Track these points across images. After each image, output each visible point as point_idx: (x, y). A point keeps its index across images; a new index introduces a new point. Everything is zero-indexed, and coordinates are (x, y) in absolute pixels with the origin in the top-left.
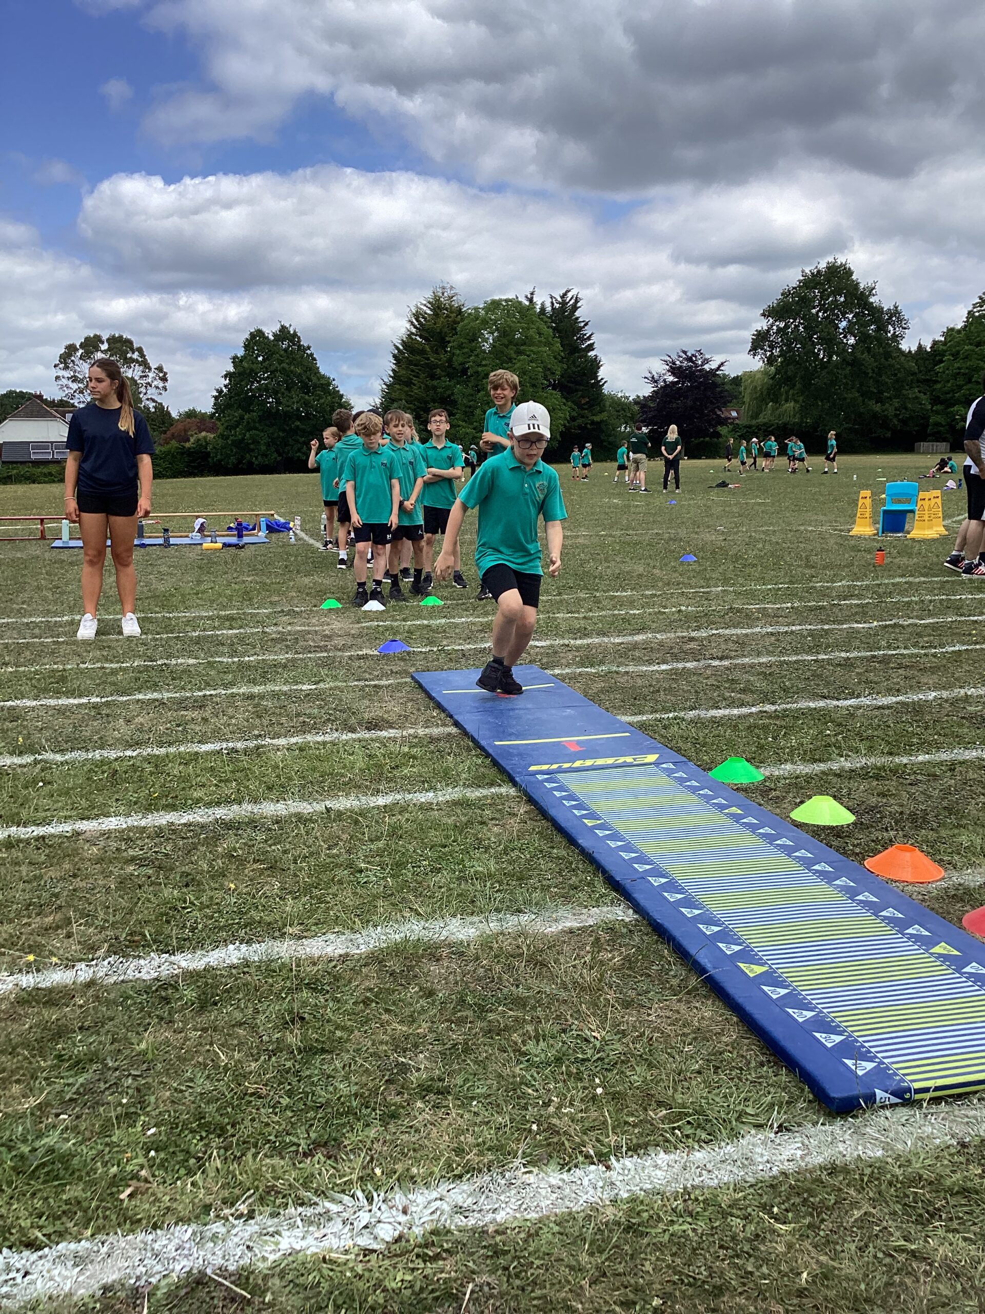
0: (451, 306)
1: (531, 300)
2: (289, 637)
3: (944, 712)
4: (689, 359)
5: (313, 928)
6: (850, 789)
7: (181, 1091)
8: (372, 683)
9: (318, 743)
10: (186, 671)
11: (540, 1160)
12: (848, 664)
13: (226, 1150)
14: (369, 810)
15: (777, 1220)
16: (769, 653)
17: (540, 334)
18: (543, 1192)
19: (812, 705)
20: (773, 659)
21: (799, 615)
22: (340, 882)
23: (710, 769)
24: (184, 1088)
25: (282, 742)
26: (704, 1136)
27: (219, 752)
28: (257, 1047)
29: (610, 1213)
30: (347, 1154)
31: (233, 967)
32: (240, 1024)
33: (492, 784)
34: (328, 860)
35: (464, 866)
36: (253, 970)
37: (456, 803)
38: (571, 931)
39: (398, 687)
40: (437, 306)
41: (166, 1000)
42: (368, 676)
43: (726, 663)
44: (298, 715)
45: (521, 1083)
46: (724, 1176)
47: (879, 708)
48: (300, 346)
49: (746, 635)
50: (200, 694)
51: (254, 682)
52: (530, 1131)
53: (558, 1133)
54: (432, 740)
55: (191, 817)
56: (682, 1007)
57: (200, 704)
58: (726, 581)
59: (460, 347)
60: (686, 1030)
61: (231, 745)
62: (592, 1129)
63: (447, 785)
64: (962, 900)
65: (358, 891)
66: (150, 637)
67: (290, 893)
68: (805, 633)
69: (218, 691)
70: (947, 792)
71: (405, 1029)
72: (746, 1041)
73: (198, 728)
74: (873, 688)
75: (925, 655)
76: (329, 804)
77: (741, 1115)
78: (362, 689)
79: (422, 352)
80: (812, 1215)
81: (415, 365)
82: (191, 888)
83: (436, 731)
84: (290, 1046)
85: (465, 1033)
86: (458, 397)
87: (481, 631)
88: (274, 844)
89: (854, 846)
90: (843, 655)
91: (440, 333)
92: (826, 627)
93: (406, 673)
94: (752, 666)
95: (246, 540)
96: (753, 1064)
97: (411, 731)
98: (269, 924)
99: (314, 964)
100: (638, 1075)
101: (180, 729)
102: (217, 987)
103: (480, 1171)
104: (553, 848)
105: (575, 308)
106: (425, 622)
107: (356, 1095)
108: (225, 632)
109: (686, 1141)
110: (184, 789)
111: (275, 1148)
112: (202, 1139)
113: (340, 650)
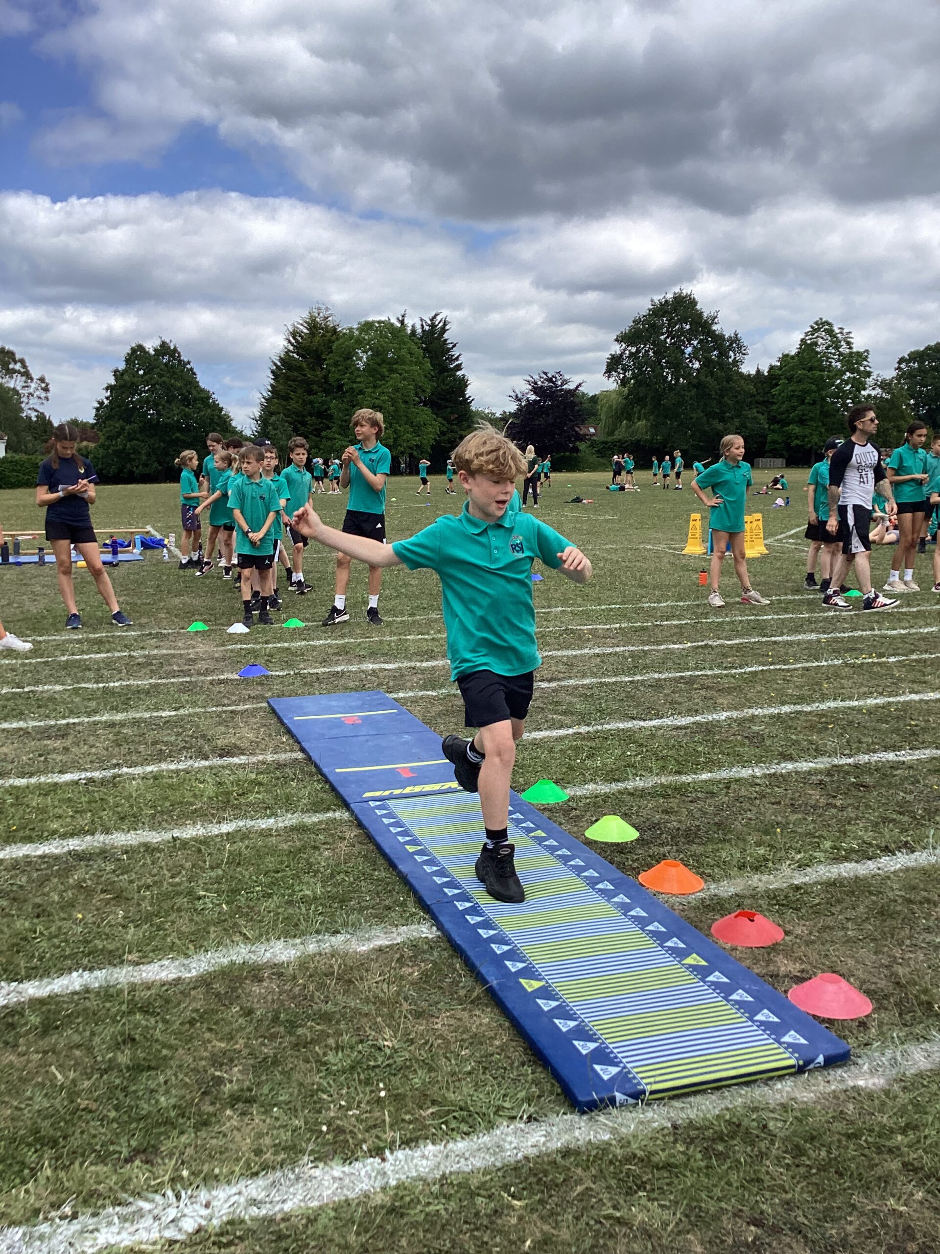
0: (327, 326)
1: (402, 322)
2: (154, 662)
3: (732, 731)
4: (550, 380)
5: (151, 954)
6: (640, 807)
7: (21, 1109)
8: (230, 708)
9: (172, 771)
10: (52, 699)
11: (326, 1156)
12: (657, 685)
13: (57, 1160)
14: (212, 838)
15: (513, 1196)
16: (593, 675)
17: (411, 354)
18: (326, 1183)
19: (621, 726)
20: (594, 680)
21: (625, 636)
22: (179, 910)
23: (523, 790)
24: (23, 1106)
25: (138, 770)
26: (465, 1129)
27: (76, 783)
28: (92, 1067)
29: (379, 1199)
30: (163, 1159)
31: (75, 993)
32: (78, 1046)
33: (328, 809)
34: (170, 889)
35: (293, 891)
36: (92, 996)
37: (294, 829)
38: (380, 950)
39: (252, 713)
40: (313, 325)
41: (12, 1026)
42: (226, 701)
43: (553, 685)
44: (155, 743)
45: (318, 1090)
46: (478, 1162)
47: (678, 728)
48: (180, 361)
49: (576, 656)
50: (64, 722)
51: (115, 709)
52: (321, 1131)
53: (344, 1132)
54: (280, 766)
55: (46, 848)
56: (466, 1015)
57: (63, 733)
58: (565, 602)
59: (336, 364)
60: (465, 1036)
61: (89, 775)
62: (375, 1126)
63: (287, 811)
64: (714, 910)
65: (195, 918)
66: (20, 662)
67: (132, 921)
68: (627, 654)
69: (81, 719)
70: (719, 809)
71: (223, 1045)
72: (514, 1044)
73: (59, 758)
74: (675, 708)
75: (726, 675)
76: (176, 833)
77: (499, 1108)
78: (219, 715)
79: (300, 369)
80: (543, 1192)
81: (293, 381)
82: (41, 919)
83: (283, 757)
84: (119, 1065)
85: (275, 1048)
86: (334, 411)
87: (336, 654)
88: (122, 874)
89: (633, 861)
90: (656, 676)
91: (316, 351)
92: (646, 648)
93: (263, 698)
94: (576, 687)
95: (121, 557)
96: (516, 1064)
97: (260, 758)
98: (111, 952)
99: (149, 989)
100: (418, 1079)
101: (42, 759)
102: (60, 1012)
103: (274, 1168)
104: (375, 870)
105: (443, 330)
106: (286, 645)
107: (174, 1107)
108: (93, 656)
109: (449, 1134)
110: (41, 820)
111: (100, 1156)
112: (36, 1151)
113: (202, 674)
